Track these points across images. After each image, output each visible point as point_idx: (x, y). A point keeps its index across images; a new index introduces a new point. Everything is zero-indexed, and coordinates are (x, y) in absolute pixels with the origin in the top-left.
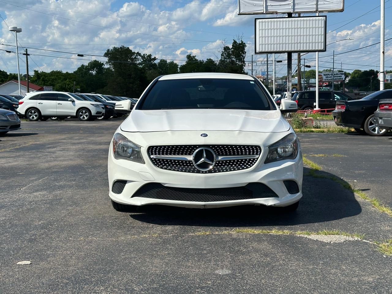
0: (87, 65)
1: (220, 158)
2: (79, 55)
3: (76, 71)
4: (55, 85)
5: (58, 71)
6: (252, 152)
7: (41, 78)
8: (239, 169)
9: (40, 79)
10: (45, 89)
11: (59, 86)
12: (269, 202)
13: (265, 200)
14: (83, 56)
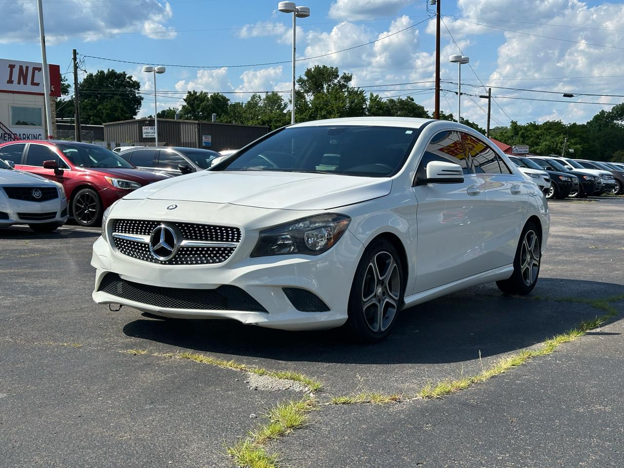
0: (611, 111)
1: (184, 243)
2: (565, 95)
3: (591, 121)
4: (540, 144)
5: (556, 121)
6: (230, 237)
7: (520, 134)
8: (208, 262)
9: (518, 134)
10: (515, 149)
11: (546, 145)
12: (248, 318)
13: (242, 314)
14: (573, 96)
